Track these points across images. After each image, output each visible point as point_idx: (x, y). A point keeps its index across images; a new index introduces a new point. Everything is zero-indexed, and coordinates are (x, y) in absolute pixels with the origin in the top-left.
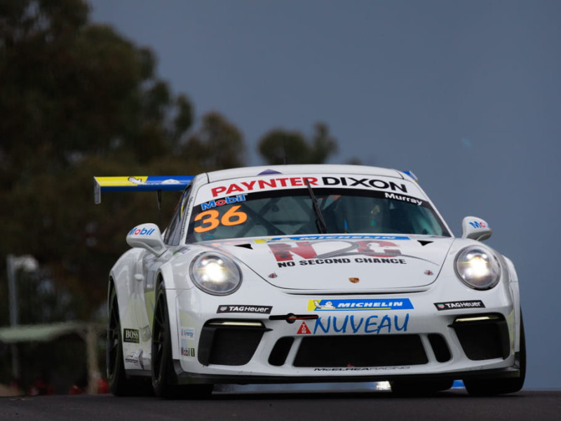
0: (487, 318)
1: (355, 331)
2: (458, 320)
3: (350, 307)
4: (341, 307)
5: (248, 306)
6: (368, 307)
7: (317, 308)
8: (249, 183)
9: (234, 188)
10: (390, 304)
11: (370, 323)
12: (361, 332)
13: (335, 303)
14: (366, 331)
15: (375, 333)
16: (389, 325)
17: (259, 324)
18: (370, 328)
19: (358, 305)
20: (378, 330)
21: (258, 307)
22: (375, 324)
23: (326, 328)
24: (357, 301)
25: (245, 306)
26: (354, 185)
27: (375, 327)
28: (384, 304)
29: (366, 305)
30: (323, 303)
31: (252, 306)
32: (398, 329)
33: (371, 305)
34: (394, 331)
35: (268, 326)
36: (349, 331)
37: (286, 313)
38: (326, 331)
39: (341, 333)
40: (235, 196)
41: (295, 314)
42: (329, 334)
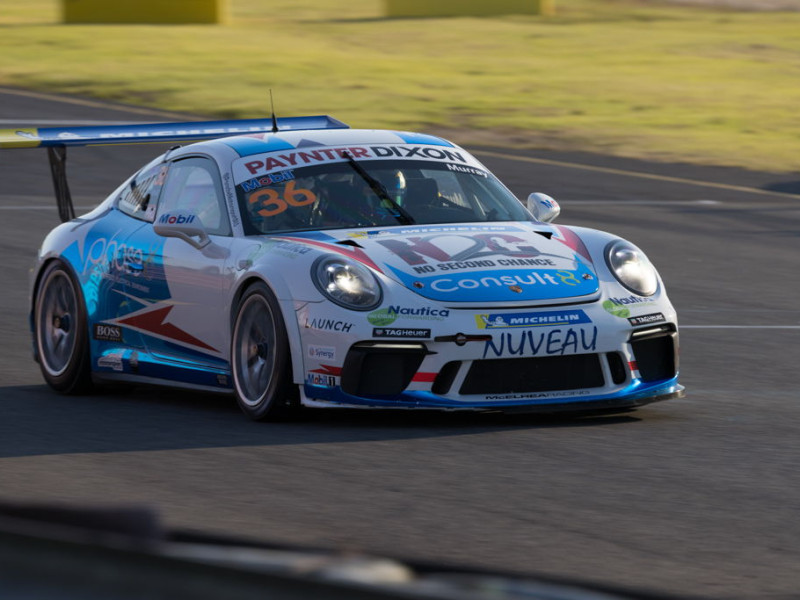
0: (659, 330)
1: (535, 351)
2: (635, 334)
3: (524, 323)
4: (515, 324)
5: (405, 330)
6: (543, 322)
7: (488, 325)
8: (288, 156)
9: (273, 163)
10: (566, 318)
11: (552, 339)
12: (542, 353)
13: (507, 318)
14: (548, 352)
15: (559, 354)
16: (575, 342)
17: (419, 347)
18: (553, 347)
19: (532, 320)
20: (563, 350)
21: (416, 330)
22: (559, 341)
23: (499, 350)
24: (530, 315)
25: (402, 329)
26: (409, 155)
27: (558, 346)
28: (559, 318)
29: (541, 319)
30: (492, 318)
31: (409, 330)
32: (585, 347)
33: (545, 319)
34: (581, 350)
35: (430, 348)
36: (528, 353)
37: (454, 333)
38: (499, 354)
39: (517, 355)
40: (278, 173)
41: (465, 333)
42: (503, 356)
